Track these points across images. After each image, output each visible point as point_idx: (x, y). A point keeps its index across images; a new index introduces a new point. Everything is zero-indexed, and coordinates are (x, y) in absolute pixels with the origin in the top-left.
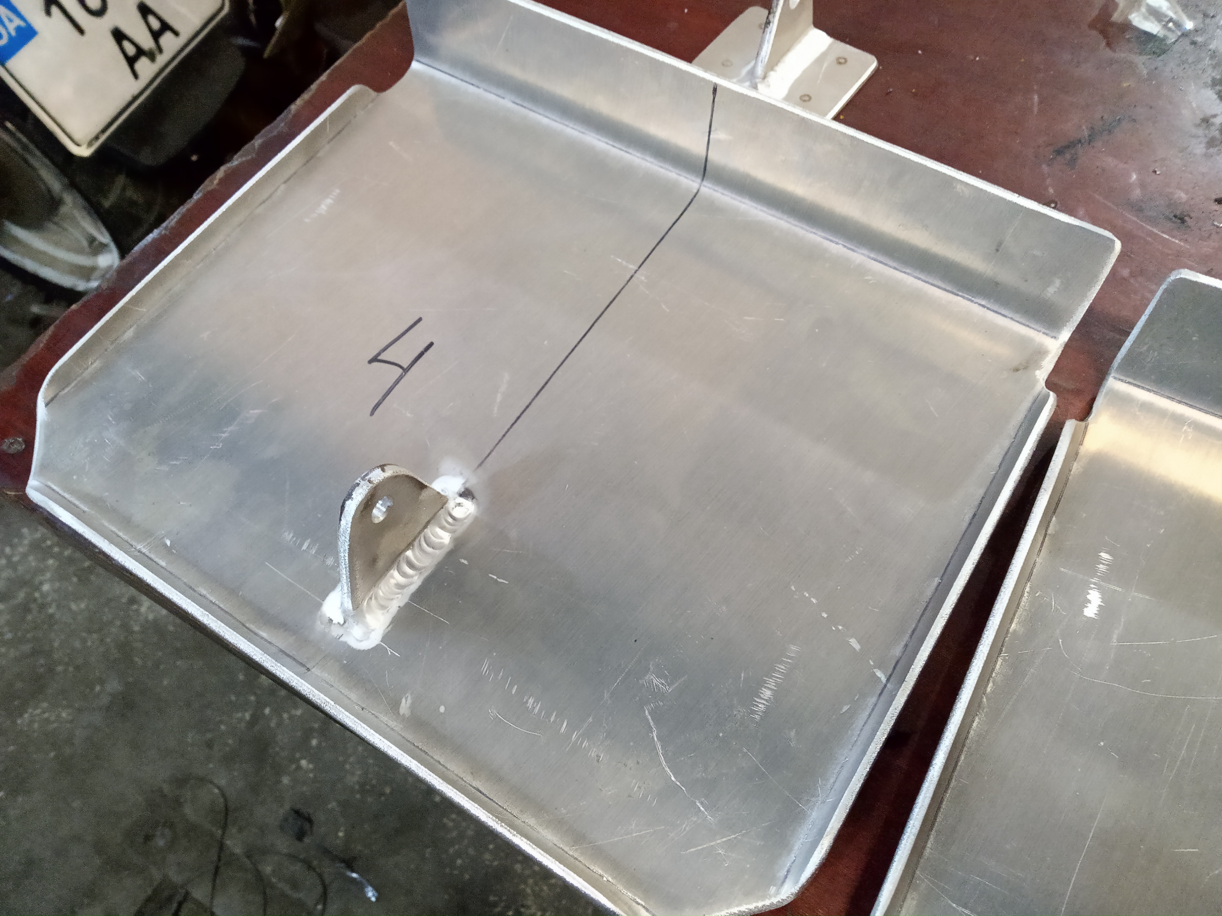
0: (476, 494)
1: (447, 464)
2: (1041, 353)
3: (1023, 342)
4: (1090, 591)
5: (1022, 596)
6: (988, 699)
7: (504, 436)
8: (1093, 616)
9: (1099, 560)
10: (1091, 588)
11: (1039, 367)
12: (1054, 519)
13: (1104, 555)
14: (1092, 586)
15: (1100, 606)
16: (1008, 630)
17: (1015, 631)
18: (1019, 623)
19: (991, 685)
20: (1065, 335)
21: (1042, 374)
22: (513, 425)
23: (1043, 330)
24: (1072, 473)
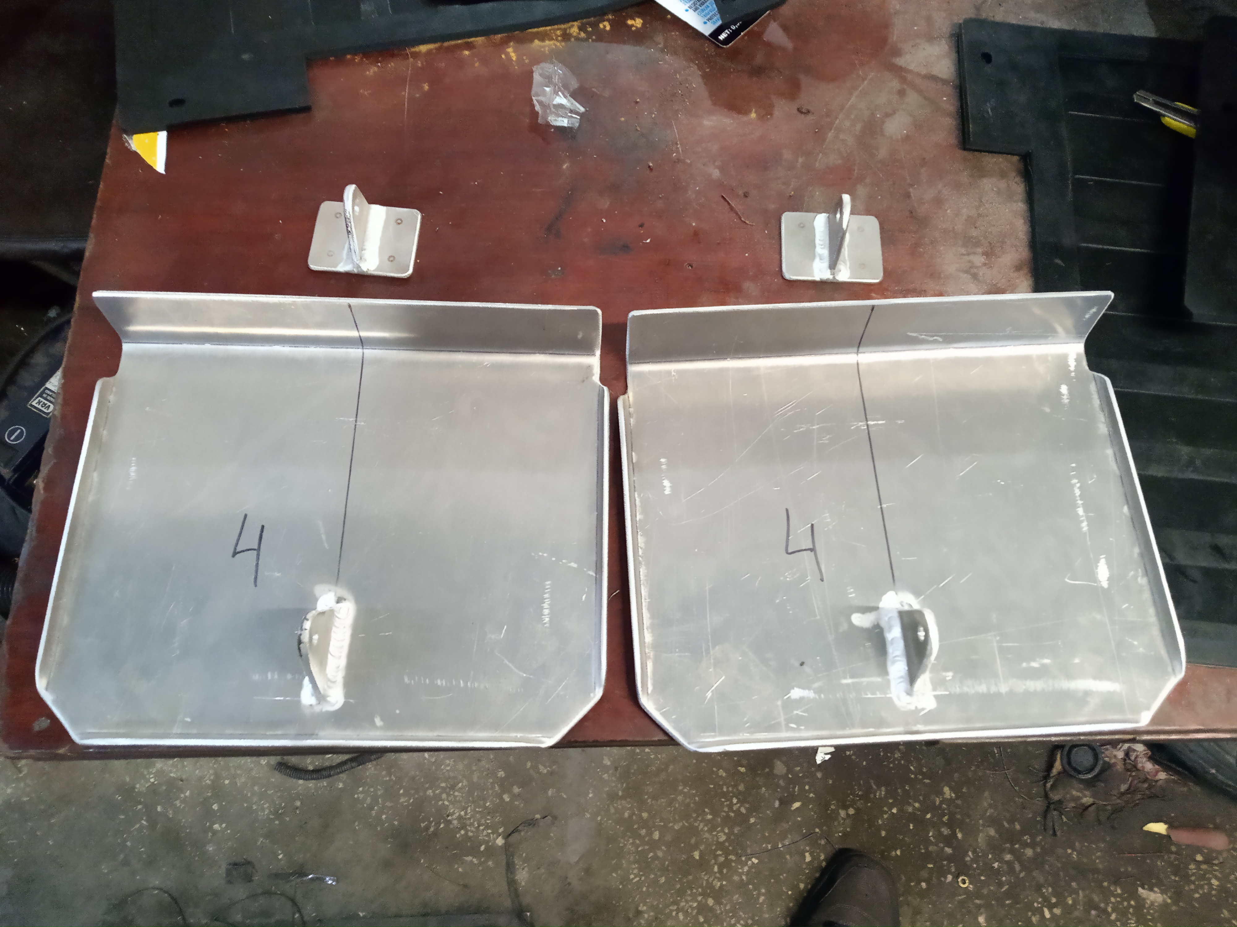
0: (345, 597)
1: (318, 589)
2: (589, 367)
3: (579, 367)
4: (664, 481)
5: (635, 500)
6: (642, 558)
7: (340, 556)
8: (670, 493)
9: (661, 464)
10: (664, 480)
11: (593, 375)
12: (633, 454)
13: (663, 460)
14: (663, 478)
15: (670, 486)
16: (636, 520)
17: (640, 520)
18: (640, 514)
19: (640, 550)
20: (598, 353)
21: (596, 378)
22: (341, 548)
23: (586, 354)
24: (632, 425)
